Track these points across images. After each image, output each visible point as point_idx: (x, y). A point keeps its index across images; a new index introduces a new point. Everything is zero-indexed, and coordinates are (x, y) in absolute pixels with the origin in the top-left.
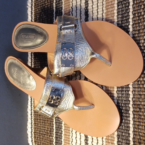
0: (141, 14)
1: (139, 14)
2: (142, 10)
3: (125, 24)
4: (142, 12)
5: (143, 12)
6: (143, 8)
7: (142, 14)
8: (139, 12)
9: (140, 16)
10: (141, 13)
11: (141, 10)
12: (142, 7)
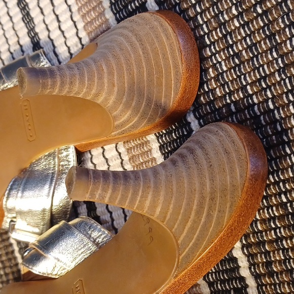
0: (216, 96)
1: (209, 97)
2: (213, 83)
3: (179, 133)
4: (218, 90)
5: (220, 89)
6: (214, 78)
7: (220, 95)
8: (207, 90)
9: (214, 100)
10: (213, 91)
11: (211, 85)
12: (211, 73)
